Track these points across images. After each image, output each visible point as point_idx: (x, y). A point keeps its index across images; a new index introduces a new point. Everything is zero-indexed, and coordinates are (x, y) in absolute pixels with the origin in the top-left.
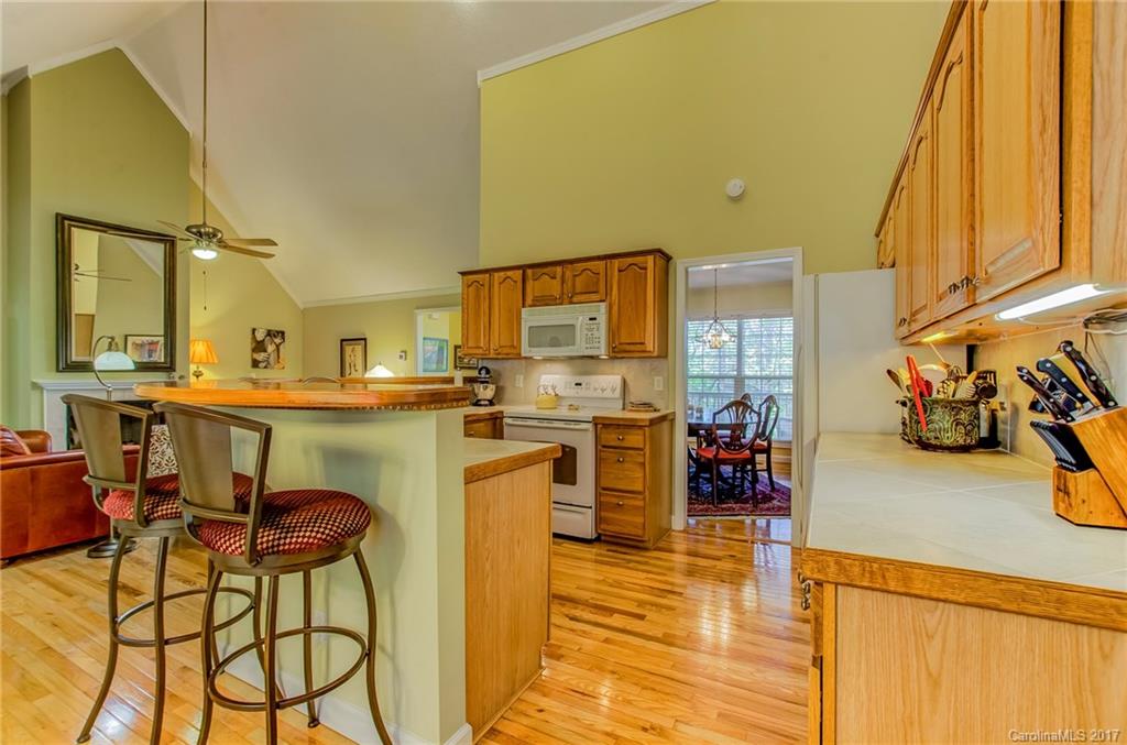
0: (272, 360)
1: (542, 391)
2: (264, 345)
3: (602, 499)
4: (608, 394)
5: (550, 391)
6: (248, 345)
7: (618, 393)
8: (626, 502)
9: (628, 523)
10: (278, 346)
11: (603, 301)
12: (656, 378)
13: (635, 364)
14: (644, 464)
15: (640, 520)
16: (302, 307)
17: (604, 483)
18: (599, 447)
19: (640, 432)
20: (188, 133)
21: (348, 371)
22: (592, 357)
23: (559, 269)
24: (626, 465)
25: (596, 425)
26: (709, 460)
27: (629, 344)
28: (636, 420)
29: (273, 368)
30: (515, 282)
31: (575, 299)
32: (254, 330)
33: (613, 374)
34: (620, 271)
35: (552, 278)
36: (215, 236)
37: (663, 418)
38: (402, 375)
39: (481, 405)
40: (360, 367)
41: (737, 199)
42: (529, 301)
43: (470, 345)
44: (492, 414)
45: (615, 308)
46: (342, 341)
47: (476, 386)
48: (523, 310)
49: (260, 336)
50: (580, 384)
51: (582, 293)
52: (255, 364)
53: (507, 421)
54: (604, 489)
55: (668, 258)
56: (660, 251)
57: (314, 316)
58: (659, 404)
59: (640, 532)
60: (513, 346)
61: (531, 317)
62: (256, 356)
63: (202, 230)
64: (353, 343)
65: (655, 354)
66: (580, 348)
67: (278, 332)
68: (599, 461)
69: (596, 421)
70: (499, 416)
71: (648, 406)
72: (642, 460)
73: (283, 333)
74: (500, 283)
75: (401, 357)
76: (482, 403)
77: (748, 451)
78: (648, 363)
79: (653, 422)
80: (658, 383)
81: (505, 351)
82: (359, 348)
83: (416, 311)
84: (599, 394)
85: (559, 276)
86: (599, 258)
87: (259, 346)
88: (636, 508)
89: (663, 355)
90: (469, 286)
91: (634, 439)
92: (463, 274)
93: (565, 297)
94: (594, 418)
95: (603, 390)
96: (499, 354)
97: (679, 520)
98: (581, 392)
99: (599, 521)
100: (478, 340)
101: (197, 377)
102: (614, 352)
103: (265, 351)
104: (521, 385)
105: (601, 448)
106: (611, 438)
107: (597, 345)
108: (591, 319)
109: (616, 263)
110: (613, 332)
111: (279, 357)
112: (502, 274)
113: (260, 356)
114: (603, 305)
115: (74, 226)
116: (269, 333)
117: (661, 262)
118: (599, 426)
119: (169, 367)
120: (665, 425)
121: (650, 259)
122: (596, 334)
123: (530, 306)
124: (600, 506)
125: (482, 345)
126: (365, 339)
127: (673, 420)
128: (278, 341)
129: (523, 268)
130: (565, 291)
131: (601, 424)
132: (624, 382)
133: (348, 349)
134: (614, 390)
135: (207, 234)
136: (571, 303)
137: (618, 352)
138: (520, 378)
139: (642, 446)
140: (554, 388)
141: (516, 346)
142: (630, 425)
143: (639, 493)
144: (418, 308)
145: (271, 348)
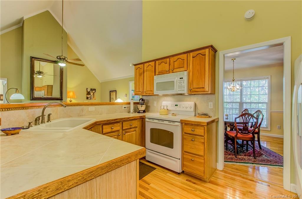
0: (92, 97)
1: (162, 108)
2: (90, 93)
3: (185, 156)
4: (188, 109)
5: (165, 108)
6: (86, 93)
7: (192, 109)
8: (195, 159)
9: (197, 169)
10: (94, 93)
11: (186, 71)
12: (209, 103)
13: (200, 97)
14: (204, 143)
15: (202, 169)
16: (101, 82)
17: (185, 149)
18: (183, 133)
19: (203, 128)
20: (67, 33)
21: (112, 100)
22: (181, 94)
23: (168, 59)
24: (195, 142)
25: (182, 123)
26: (233, 137)
27: (197, 88)
28: (200, 122)
29: (92, 99)
30: (152, 66)
31: (174, 71)
32: (87, 89)
33: (191, 101)
34: (193, 57)
35: (165, 63)
36: (65, 59)
37: (213, 121)
38: (126, 101)
39: (140, 113)
40: (115, 98)
41: (250, 19)
42: (157, 73)
43: (137, 91)
44: (141, 117)
45: (191, 74)
46: (110, 91)
47: (138, 105)
48: (155, 77)
49: (89, 90)
50: (177, 105)
51: (177, 68)
52: (87, 98)
53: (147, 120)
54: (185, 152)
55: (215, 51)
56: (212, 46)
57: (103, 84)
58: (211, 114)
59: (202, 175)
60: (151, 91)
61: (158, 79)
62: (87, 96)
63: (61, 57)
64: (113, 92)
65: (209, 92)
66: (177, 90)
67: (94, 89)
68: (183, 139)
69: (182, 122)
70: (144, 117)
71: (205, 115)
72: (203, 141)
73: (95, 89)
74: (147, 67)
75: (125, 96)
76: (141, 112)
77: (251, 135)
78: (206, 96)
79: (208, 123)
80: (211, 105)
81: (148, 92)
82: (114, 93)
83: (130, 82)
84: (185, 109)
85: (168, 62)
86: (184, 53)
87: (88, 93)
88: (201, 163)
89: (213, 93)
90: (137, 69)
91: (199, 131)
92: (135, 65)
93: (170, 70)
94: (181, 120)
95: (186, 108)
96: (146, 94)
97: (220, 165)
98: (177, 108)
99: (183, 165)
100: (139, 89)
101: (71, 102)
102: (190, 92)
103: (90, 95)
104: (156, 105)
105: (184, 134)
106: (188, 129)
107: (183, 89)
108: (180, 78)
109: (192, 54)
110: (190, 83)
111: (94, 96)
112: (148, 64)
113: (89, 96)
114: (186, 72)
115: (35, 60)
116: (91, 90)
117: (212, 52)
118: (183, 124)
119: (61, 99)
120: (214, 124)
121: (207, 50)
122: (183, 84)
123: (158, 75)
124: (183, 159)
125: (141, 91)
126: (116, 91)
127: (218, 122)
128: (94, 92)
129: (155, 61)
130: (171, 68)
131: (184, 123)
132: (195, 105)
133: (112, 94)
134: (191, 108)
135: (62, 58)
136: (173, 72)
137: (193, 92)
138: (155, 103)
139: (203, 134)
140: (167, 107)
141: (152, 91)
142: (198, 125)
143: (201, 156)
144: (130, 81)
145: (92, 94)
